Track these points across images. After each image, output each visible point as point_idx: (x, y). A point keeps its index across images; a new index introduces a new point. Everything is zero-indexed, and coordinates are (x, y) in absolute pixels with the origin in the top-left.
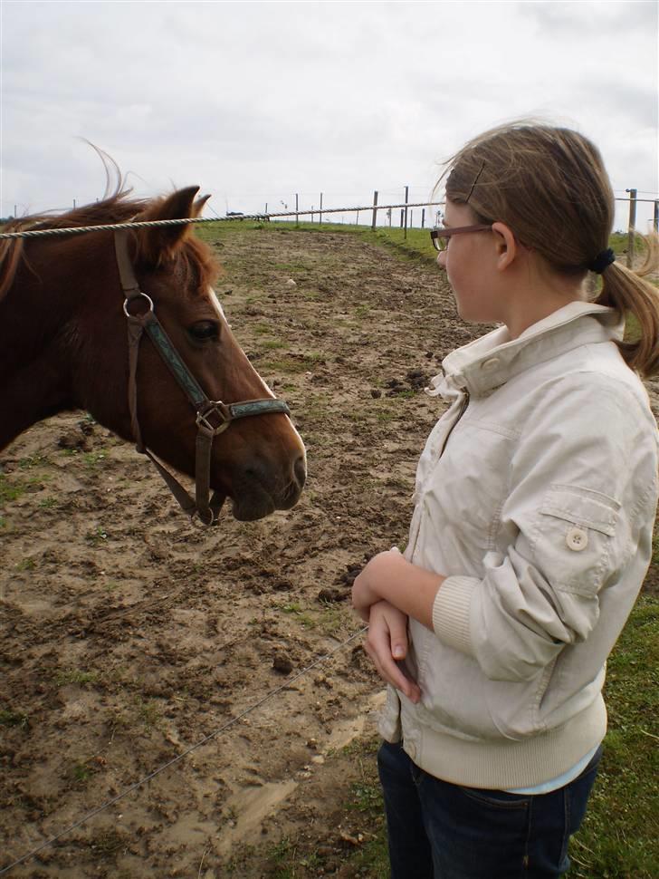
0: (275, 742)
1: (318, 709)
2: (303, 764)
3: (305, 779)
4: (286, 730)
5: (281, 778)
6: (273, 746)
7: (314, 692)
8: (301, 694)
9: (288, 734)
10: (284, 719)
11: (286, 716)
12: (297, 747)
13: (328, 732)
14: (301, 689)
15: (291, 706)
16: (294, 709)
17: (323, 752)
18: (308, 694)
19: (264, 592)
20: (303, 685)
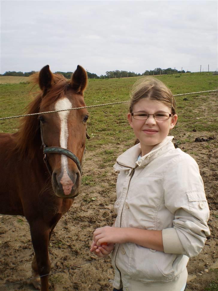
0: (195, 261)
1: (213, 253)
2: (201, 271)
3: (199, 276)
4: (200, 258)
5: (192, 274)
6: (193, 262)
7: (215, 247)
8: (210, 247)
9: (200, 260)
10: (201, 254)
11: (202, 254)
12: (201, 264)
13: (214, 262)
14: (211, 245)
15: (205, 250)
16: (205, 251)
17: (209, 268)
18: (212, 248)
19: (212, 209)
20: (212, 244)
